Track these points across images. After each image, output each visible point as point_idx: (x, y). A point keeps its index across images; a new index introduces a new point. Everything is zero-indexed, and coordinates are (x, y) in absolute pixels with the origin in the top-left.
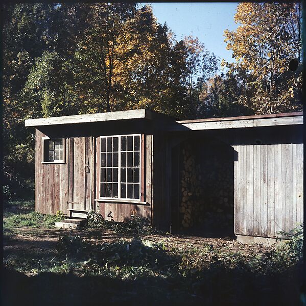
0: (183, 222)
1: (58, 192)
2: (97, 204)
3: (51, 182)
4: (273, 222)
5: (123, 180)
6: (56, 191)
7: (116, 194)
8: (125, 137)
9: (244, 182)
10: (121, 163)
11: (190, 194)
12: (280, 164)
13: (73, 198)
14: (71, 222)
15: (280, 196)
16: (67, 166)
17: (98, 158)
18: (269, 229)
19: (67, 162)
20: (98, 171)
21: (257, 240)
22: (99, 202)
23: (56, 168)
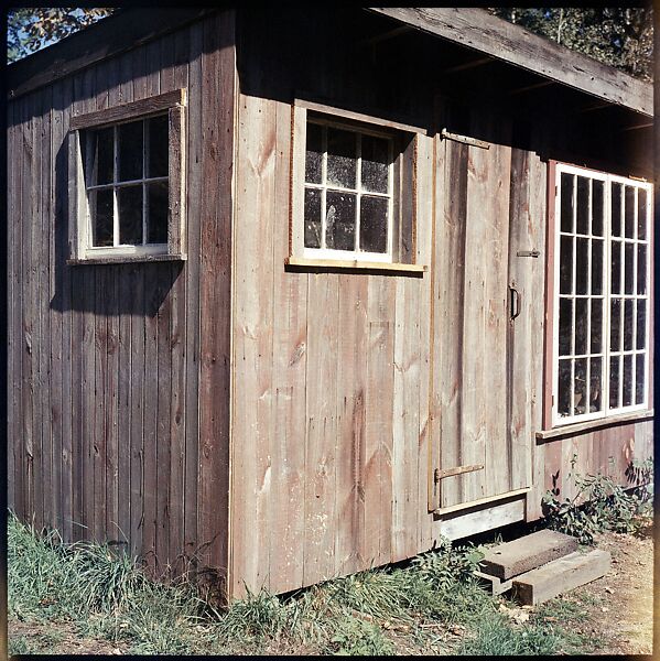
8: (618, 186)
10: (611, 281)
13: (459, 446)
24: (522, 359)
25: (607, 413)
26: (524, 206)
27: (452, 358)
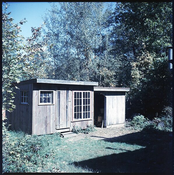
1: (50, 121)
3: (45, 116)
13: (59, 122)
22: (73, 122)
24: (68, 113)
25: (83, 119)
26: (68, 96)
27: (58, 113)
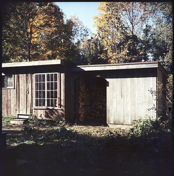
0: (80, 119)
1: (10, 104)
2: (33, 110)
3: (6, 99)
4: (126, 117)
5: (48, 97)
6: (9, 103)
7: (44, 105)
8: (49, 74)
9: (112, 97)
10: (47, 88)
11: (83, 104)
12: (129, 88)
13: (19, 107)
14: (19, 120)
15: (129, 104)
16: (15, 90)
17: (34, 85)
18: (124, 121)
19: (16, 88)
20: (34, 93)
21: (118, 126)
22: (34, 109)
23: (9, 91)
25: (46, 107)
27: (18, 97)
